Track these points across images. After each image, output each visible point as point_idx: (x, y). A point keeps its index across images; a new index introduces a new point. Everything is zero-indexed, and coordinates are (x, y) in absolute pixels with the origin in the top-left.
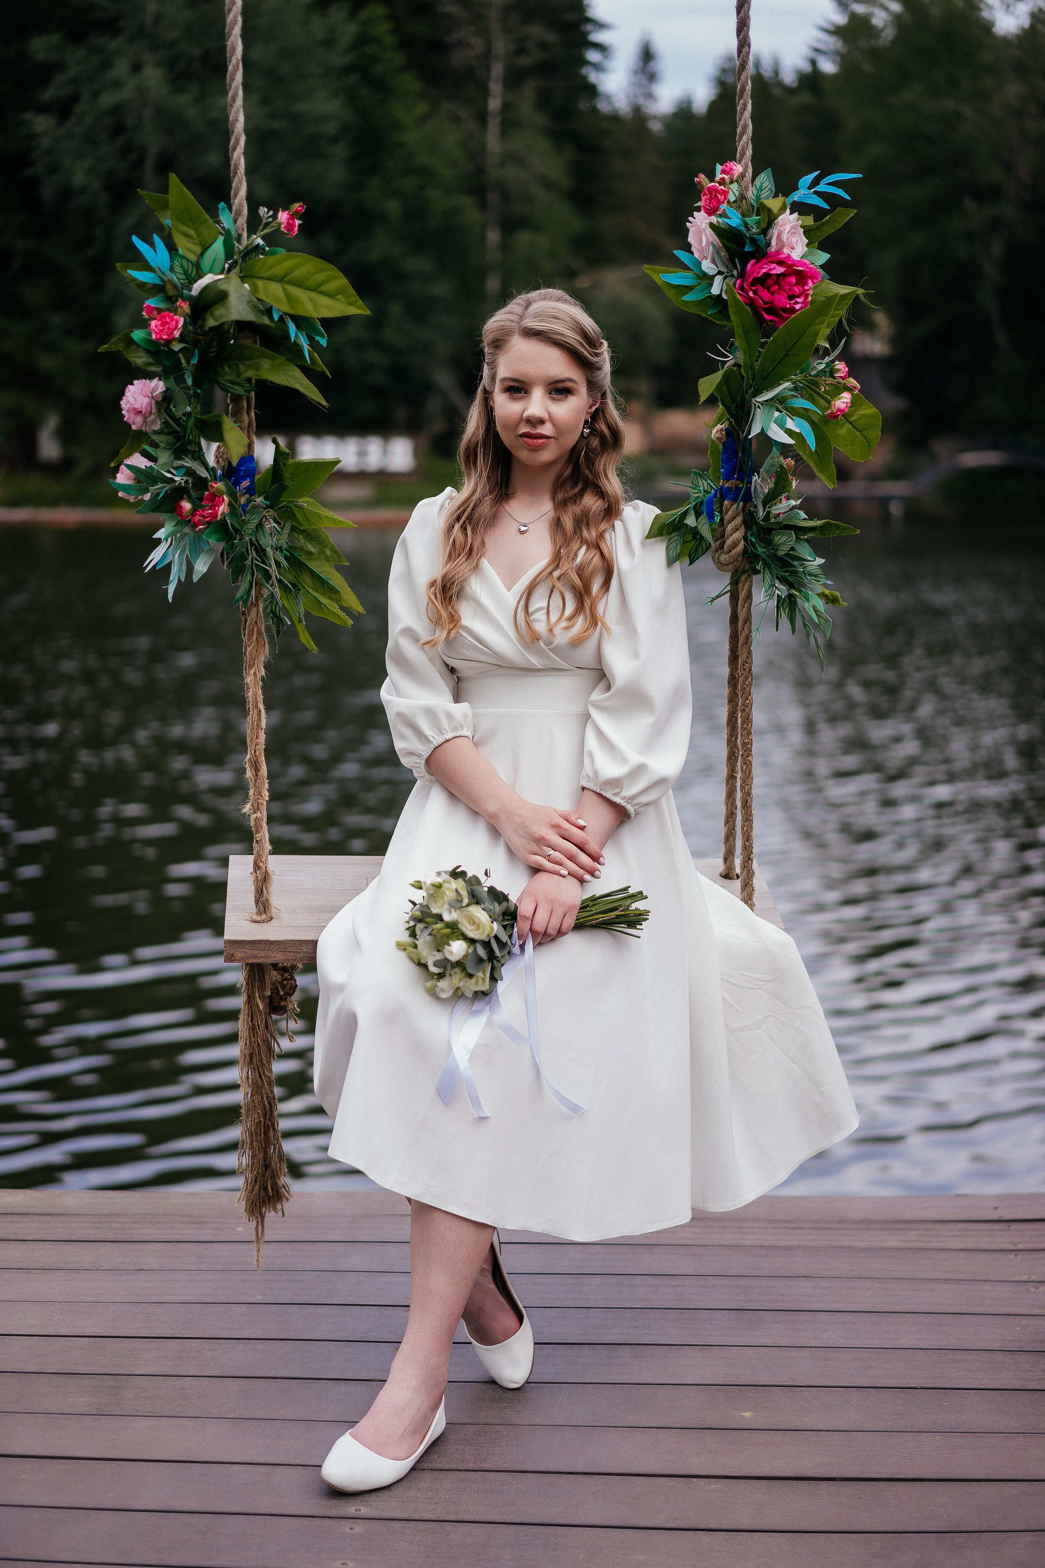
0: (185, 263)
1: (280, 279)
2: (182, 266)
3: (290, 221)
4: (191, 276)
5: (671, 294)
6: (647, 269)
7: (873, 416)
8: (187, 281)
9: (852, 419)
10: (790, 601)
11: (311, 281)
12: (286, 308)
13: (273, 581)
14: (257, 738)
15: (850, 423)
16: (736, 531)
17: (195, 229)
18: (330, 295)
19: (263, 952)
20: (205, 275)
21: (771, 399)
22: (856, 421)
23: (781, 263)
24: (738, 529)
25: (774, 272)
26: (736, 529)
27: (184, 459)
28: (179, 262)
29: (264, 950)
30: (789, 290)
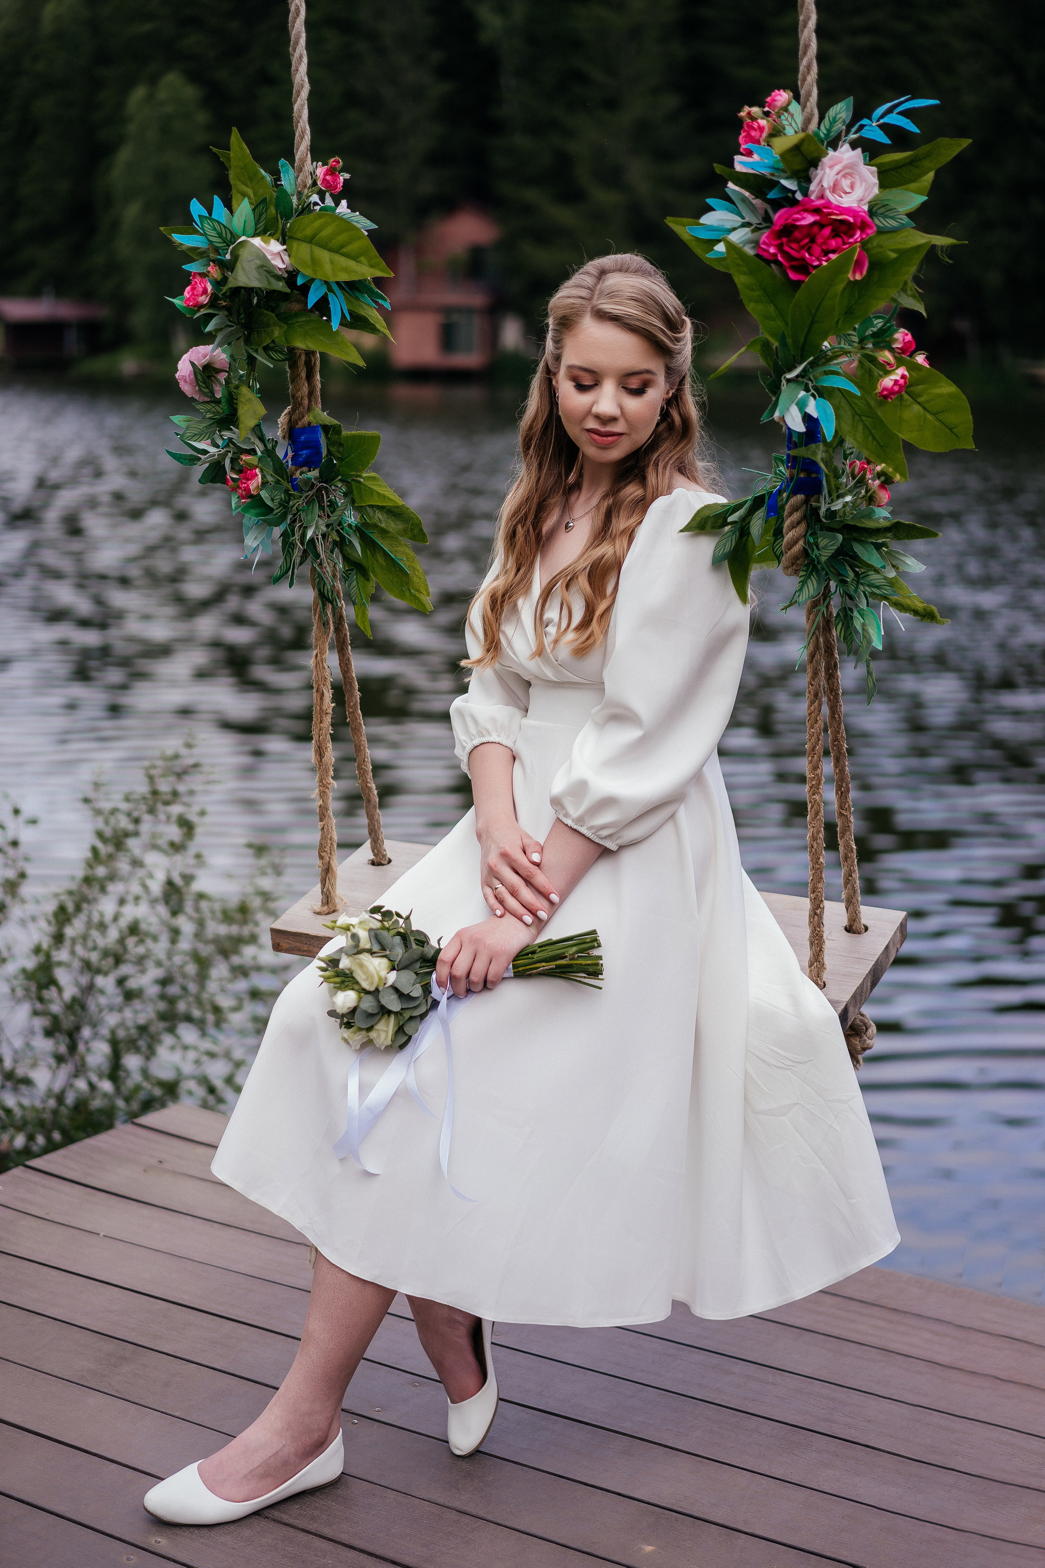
0: (216, 225)
1: (311, 240)
2: (215, 229)
3: (328, 177)
4: (227, 239)
5: (698, 251)
6: (670, 222)
7: (951, 395)
8: (225, 244)
9: (920, 400)
10: (846, 615)
11: (334, 242)
12: (308, 272)
13: (321, 560)
14: (321, 722)
15: (919, 404)
16: (793, 528)
17: (253, 188)
18: (354, 257)
19: (305, 946)
20: (240, 237)
21: (797, 376)
22: (928, 401)
23: (817, 211)
24: (795, 527)
25: (803, 223)
26: (793, 527)
27: (231, 430)
28: (209, 225)
29: (306, 944)
30: (824, 243)
